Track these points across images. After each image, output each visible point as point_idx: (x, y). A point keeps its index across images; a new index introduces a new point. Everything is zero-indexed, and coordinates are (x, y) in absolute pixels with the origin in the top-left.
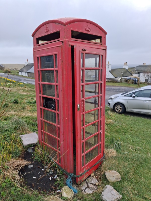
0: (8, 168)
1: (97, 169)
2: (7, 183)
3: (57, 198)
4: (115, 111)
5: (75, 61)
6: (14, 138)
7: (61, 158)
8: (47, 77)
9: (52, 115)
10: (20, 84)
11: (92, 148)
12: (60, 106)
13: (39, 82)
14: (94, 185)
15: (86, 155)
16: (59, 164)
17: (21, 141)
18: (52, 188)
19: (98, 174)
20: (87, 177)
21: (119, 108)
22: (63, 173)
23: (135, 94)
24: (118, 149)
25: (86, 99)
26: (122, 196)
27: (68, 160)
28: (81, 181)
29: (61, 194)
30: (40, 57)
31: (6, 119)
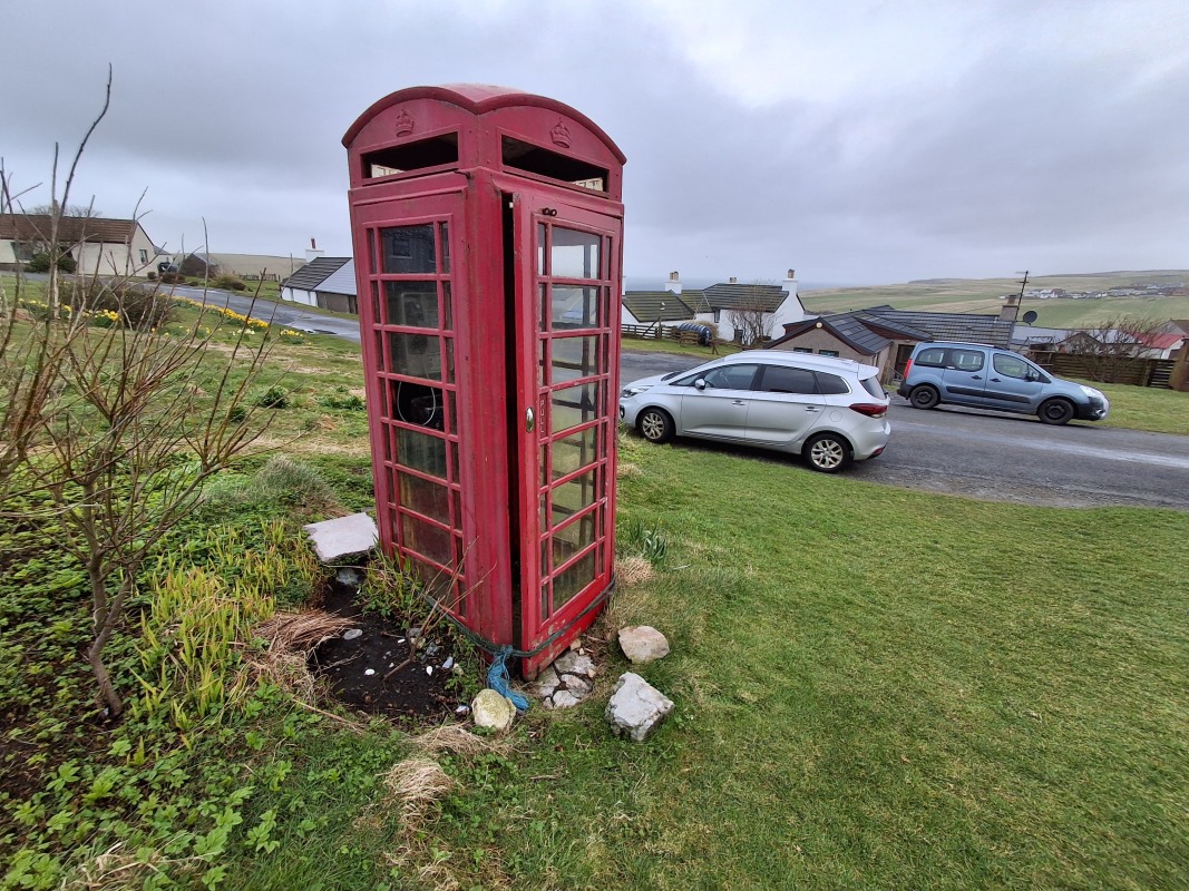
0: (266, 647)
1: (592, 626)
2: (265, 702)
3: (459, 732)
4: (642, 436)
5: (518, 251)
6: (280, 536)
7: (468, 596)
8: (407, 305)
9: (431, 449)
10: (286, 336)
11: (574, 557)
12: (462, 414)
13: (377, 326)
14: (584, 677)
15: (556, 580)
16: (460, 620)
17: (311, 545)
18: (438, 702)
19: (594, 642)
20: (558, 654)
21: (654, 425)
22: (476, 648)
23: (707, 378)
24: (658, 556)
25: (556, 389)
26: (672, 703)
27: (492, 601)
28: (538, 668)
29: (473, 719)
30: (380, 229)
31: (238, 469)
